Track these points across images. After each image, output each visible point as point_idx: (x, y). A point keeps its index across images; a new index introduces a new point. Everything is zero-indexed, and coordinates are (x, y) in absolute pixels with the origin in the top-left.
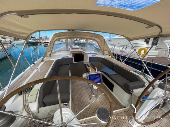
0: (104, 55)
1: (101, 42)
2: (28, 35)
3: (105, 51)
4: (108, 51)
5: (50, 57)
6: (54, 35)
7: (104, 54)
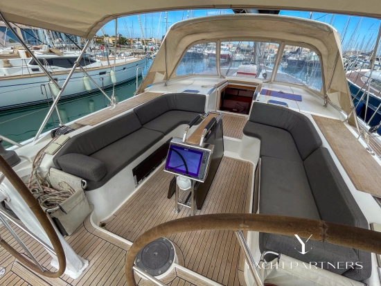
0: (325, 106)
1: (329, 55)
2: (89, 27)
3: (332, 91)
4: (342, 93)
5: (166, 85)
6: (172, 29)
7: (326, 104)
